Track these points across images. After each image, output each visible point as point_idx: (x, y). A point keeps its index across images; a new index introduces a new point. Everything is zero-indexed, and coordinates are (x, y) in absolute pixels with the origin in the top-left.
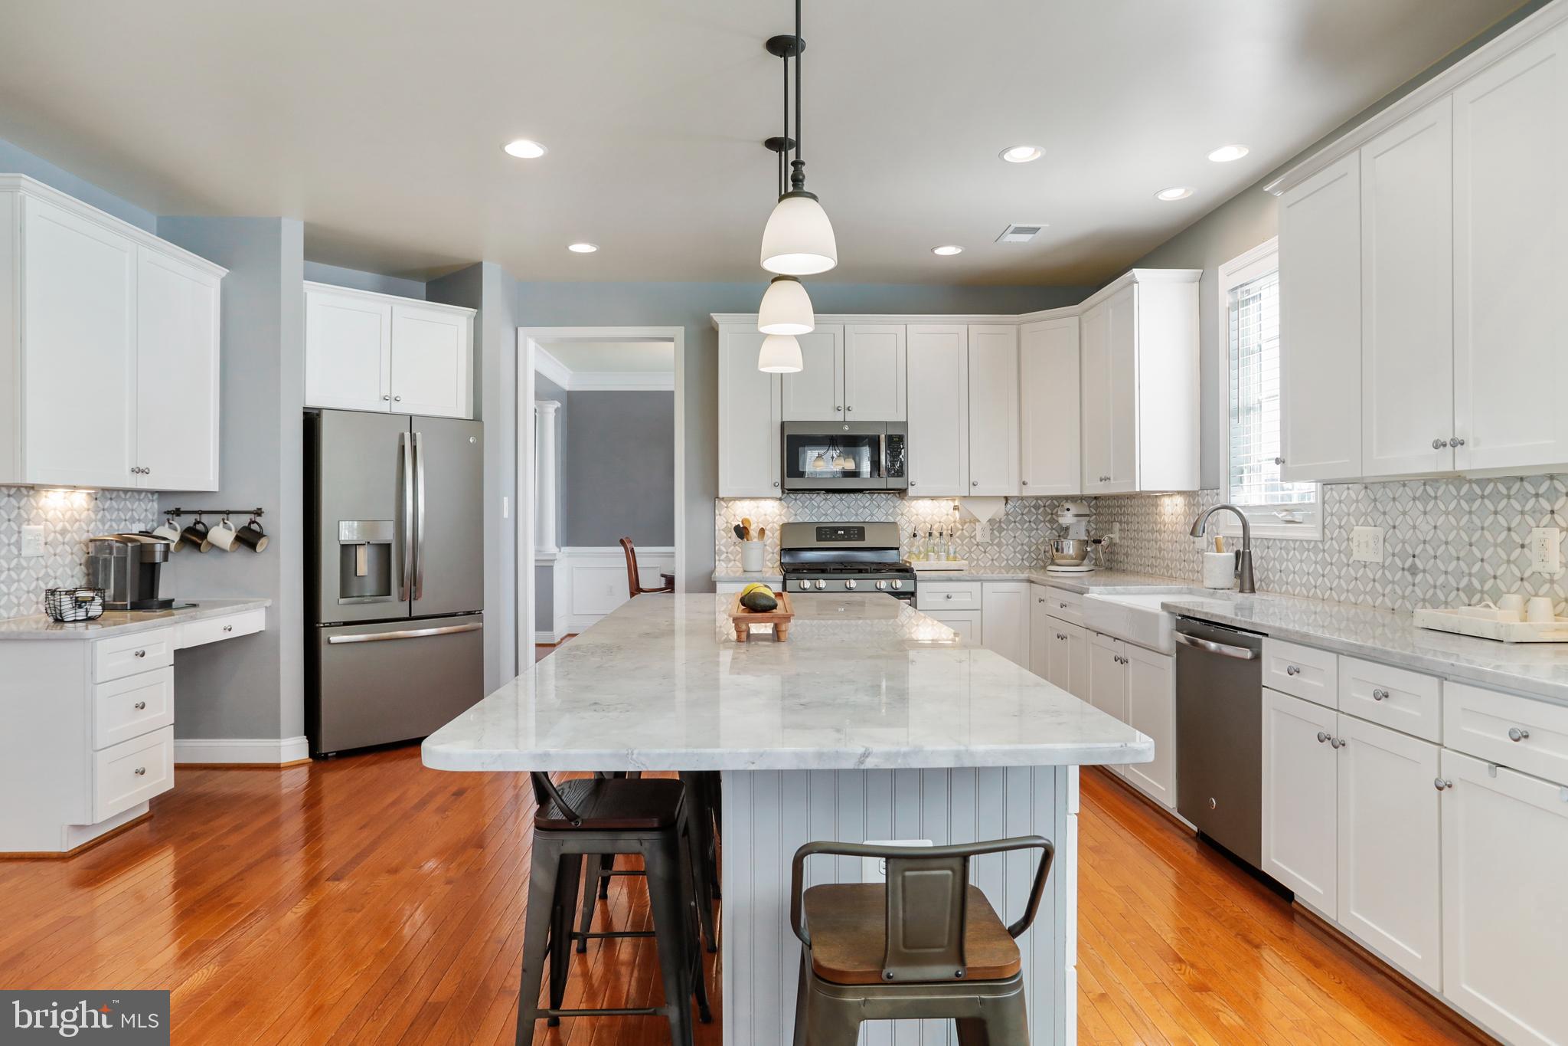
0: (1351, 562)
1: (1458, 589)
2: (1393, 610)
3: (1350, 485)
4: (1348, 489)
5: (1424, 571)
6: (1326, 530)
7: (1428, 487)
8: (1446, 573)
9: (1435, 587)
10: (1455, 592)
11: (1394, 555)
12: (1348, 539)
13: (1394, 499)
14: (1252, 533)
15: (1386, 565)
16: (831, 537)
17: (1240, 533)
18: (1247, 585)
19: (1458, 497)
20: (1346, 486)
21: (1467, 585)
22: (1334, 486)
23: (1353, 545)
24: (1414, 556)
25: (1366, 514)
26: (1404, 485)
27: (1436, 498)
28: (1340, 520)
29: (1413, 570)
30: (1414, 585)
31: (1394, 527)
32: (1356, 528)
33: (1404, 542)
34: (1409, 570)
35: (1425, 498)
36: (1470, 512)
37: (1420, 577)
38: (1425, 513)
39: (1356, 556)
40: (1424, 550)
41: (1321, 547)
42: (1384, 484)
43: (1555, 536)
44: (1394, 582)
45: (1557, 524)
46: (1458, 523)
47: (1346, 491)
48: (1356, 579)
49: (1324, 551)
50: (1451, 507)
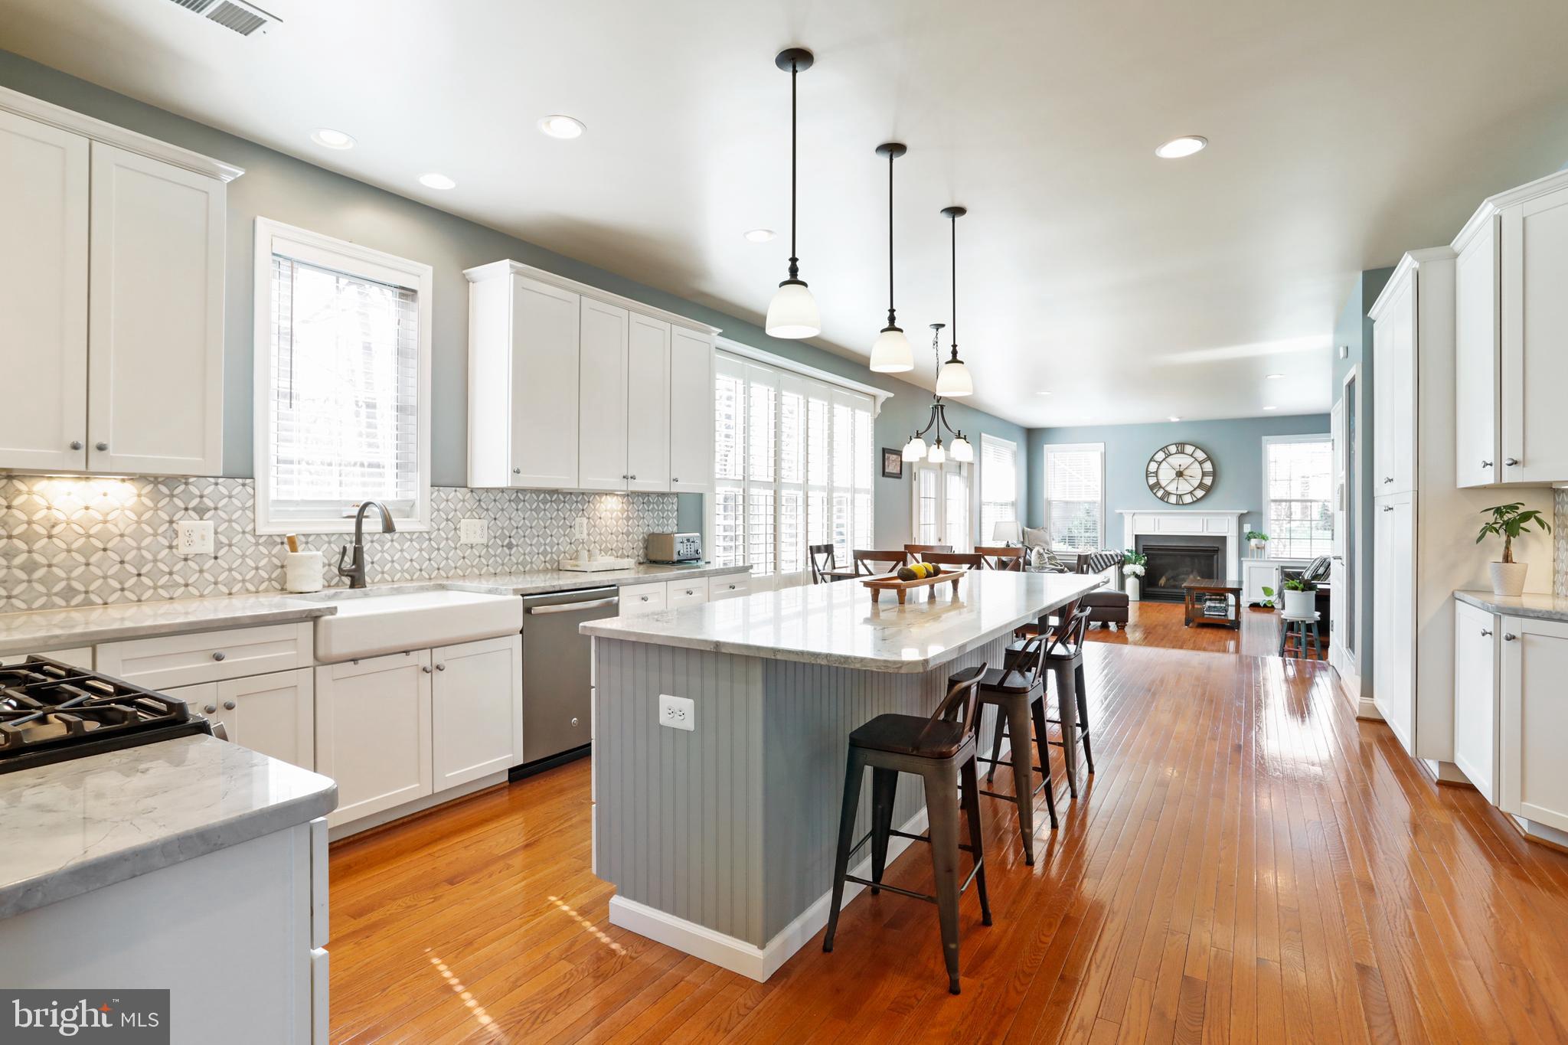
0: (458, 545)
1: (538, 554)
2: (495, 574)
3: (458, 489)
4: (456, 491)
5: (517, 546)
6: (432, 523)
7: (519, 494)
8: (531, 545)
9: (524, 554)
10: (536, 556)
11: (495, 537)
12: (455, 529)
13: (495, 500)
15: (490, 544)
19: (538, 501)
20: (454, 489)
22: (441, 488)
23: (462, 534)
24: (510, 537)
25: (471, 510)
26: (503, 492)
27: (524, 501)
28: (447, 515)
29: (510, 546)
30: (510, 555)
31: (495, 519)
32: (462, 520)
33: (503, 528)
34: (506, 546)
35: (517, 500)
36: (545, 510)
37: (514, 549)
38: (517, 510)
39: (463, 540)
40: (517, 532)
41: (427, 537)
42: (487, 490)
43: (585, 520)
44: (495, 556)
45: (585, 516)
46: (538, 516)
47: (454, 493)
48: (464, 558)
49: (430, 539)
50: (534, 507)
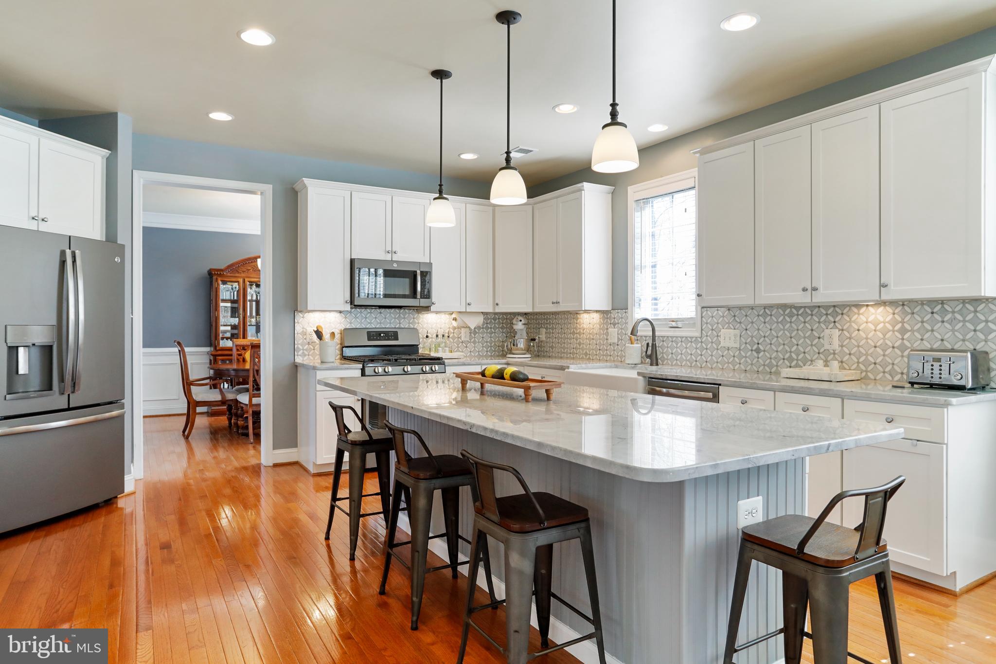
0: (719, 347)
1: (784, 359)
2: (746, 371)
3: (719, 309)
4: (718, 310)
5: (764, 351)
6: (703, 332)
7: (767, 310)
8: (777, 351)
9: (771, 358)
10: (782, 361)
11: (746, 343)
12: (718, 336)
13: (746, 316)
14: (657, 334)
15: (741, 348)
16: (377, 338)
17: (651, 334)
18: (655, 362)
19: (784, 315)
20: (716, 309)
21: (789, 357)
22: (708, 309)
23: (721, 339)
24: (758, 344)
25: (729, 323)
26: (752, 309)
27: (771, 315)
28: (712, 327)
29: (758, 351)
30: (758, 358)
31: (746, 330)
32: (722, 330)
33: (752, 337)
34: (755, 350)
35: (765, 315)
36: (791, 322)
37: (762, 354)
38: (765, 323)
39: (722, 344)
40: (764, 340)
41: (700, 340)
42: (740, 308)
43: (836, 333)
44: (746, 357)
45: (837, 328)
46: (784, 327)
47: (716, 312)
48: (723, 356)
49: (702, 342)
50: (780, 320)
